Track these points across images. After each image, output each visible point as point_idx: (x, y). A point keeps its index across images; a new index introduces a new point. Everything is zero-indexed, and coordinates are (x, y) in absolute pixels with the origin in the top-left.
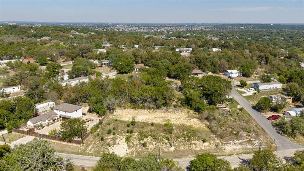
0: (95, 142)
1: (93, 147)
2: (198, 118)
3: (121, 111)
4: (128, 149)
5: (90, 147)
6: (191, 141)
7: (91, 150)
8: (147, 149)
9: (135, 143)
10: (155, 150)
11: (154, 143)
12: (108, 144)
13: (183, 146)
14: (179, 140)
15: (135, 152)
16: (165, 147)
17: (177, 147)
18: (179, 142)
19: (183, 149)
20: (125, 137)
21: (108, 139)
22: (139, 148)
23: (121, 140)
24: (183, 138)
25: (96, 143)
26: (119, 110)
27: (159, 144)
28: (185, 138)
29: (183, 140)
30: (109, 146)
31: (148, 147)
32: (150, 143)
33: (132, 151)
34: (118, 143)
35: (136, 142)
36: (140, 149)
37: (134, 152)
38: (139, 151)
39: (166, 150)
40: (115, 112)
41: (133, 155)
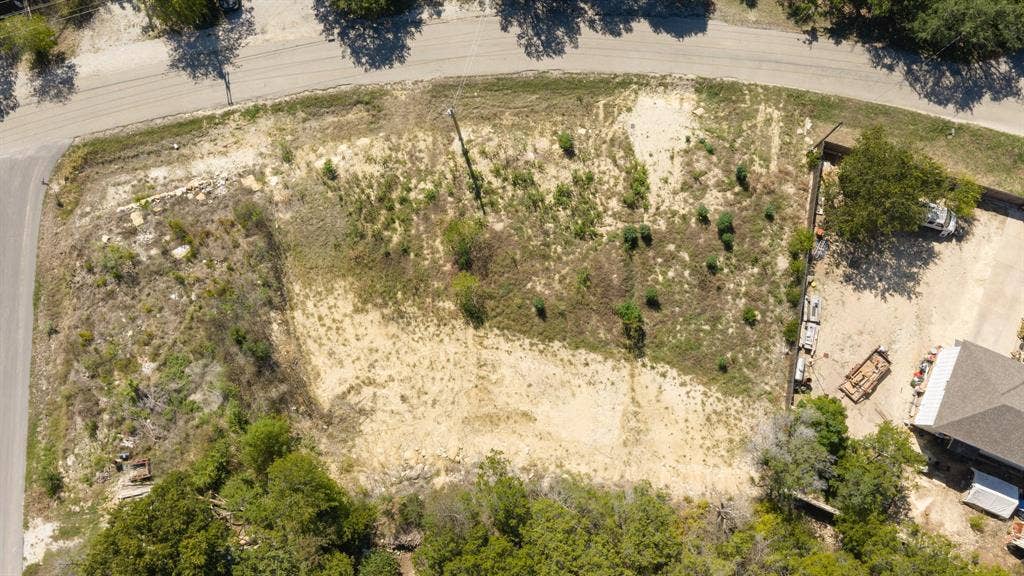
0: (768, 167)
1: (767, 140)
2: (311, 408)
3: (720, 487)
4: (630, 131)
5: (776, 142)
6: (382, 176)
7: (768, 121)
8: (555, 133)
9: (605, 164)
10: (528, 130)
11: (530, 156)
12: (711, 152)
13: (420, 151)
14: (430, 186)
15: (602, 116)
16: (490, 140)
17: (441, 146)
18: (432, 173)
19: (421, 135)
20: (652, 199)
21: (719, 185)
22: (588, 138)
23: (665, 175)
24: (412, 195)
25: (762, 166)
26: (734, 491)
27: (511, 152)
28: (403, 201)
29: (414, 181)
30: (702, 142)
31: (553, 143)
32: (548, 157)
33: (613, 122)
34: (672, 158)
35: (603, 168)
36: (582, 131)
37: (606, 118)
38: (588, 124)
39: (486, 130)
40: (752, 479)
41: (604, 105)
